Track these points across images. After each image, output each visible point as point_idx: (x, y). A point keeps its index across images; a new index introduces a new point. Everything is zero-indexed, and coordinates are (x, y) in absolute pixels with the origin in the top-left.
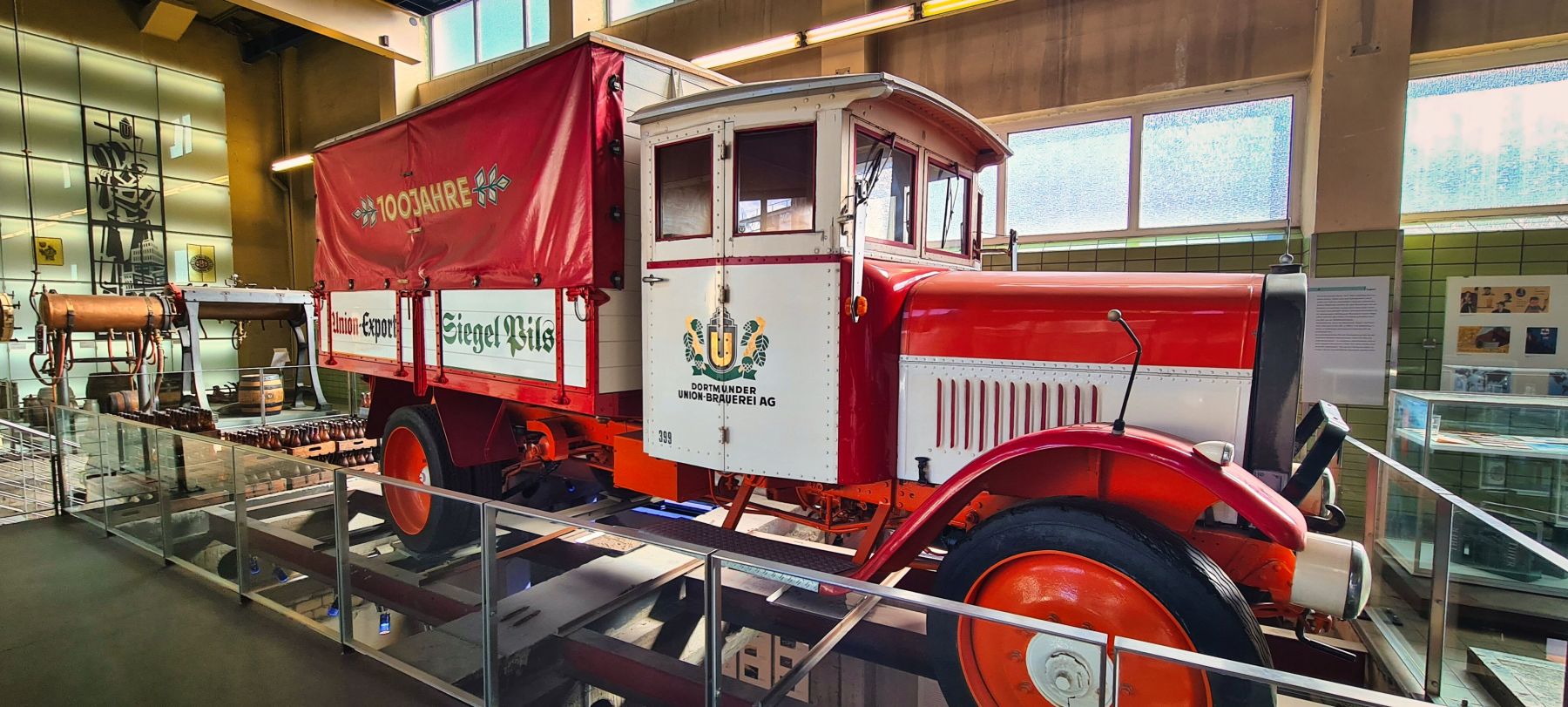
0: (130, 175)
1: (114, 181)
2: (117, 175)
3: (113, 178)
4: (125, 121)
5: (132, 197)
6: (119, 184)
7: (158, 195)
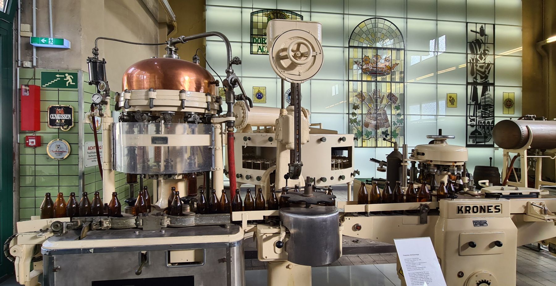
0: (483, 56)
1: (477, 60)
2: (478, 56)
3: (476, 59)
4: (482, 26)
5: (483, 68)
6: (478, 62)
7: (493, 66)
